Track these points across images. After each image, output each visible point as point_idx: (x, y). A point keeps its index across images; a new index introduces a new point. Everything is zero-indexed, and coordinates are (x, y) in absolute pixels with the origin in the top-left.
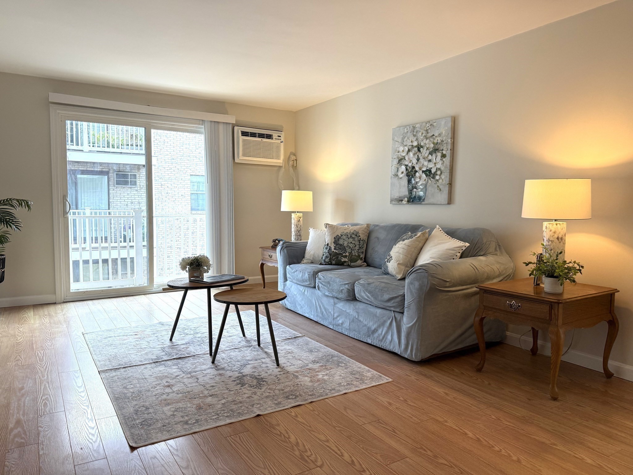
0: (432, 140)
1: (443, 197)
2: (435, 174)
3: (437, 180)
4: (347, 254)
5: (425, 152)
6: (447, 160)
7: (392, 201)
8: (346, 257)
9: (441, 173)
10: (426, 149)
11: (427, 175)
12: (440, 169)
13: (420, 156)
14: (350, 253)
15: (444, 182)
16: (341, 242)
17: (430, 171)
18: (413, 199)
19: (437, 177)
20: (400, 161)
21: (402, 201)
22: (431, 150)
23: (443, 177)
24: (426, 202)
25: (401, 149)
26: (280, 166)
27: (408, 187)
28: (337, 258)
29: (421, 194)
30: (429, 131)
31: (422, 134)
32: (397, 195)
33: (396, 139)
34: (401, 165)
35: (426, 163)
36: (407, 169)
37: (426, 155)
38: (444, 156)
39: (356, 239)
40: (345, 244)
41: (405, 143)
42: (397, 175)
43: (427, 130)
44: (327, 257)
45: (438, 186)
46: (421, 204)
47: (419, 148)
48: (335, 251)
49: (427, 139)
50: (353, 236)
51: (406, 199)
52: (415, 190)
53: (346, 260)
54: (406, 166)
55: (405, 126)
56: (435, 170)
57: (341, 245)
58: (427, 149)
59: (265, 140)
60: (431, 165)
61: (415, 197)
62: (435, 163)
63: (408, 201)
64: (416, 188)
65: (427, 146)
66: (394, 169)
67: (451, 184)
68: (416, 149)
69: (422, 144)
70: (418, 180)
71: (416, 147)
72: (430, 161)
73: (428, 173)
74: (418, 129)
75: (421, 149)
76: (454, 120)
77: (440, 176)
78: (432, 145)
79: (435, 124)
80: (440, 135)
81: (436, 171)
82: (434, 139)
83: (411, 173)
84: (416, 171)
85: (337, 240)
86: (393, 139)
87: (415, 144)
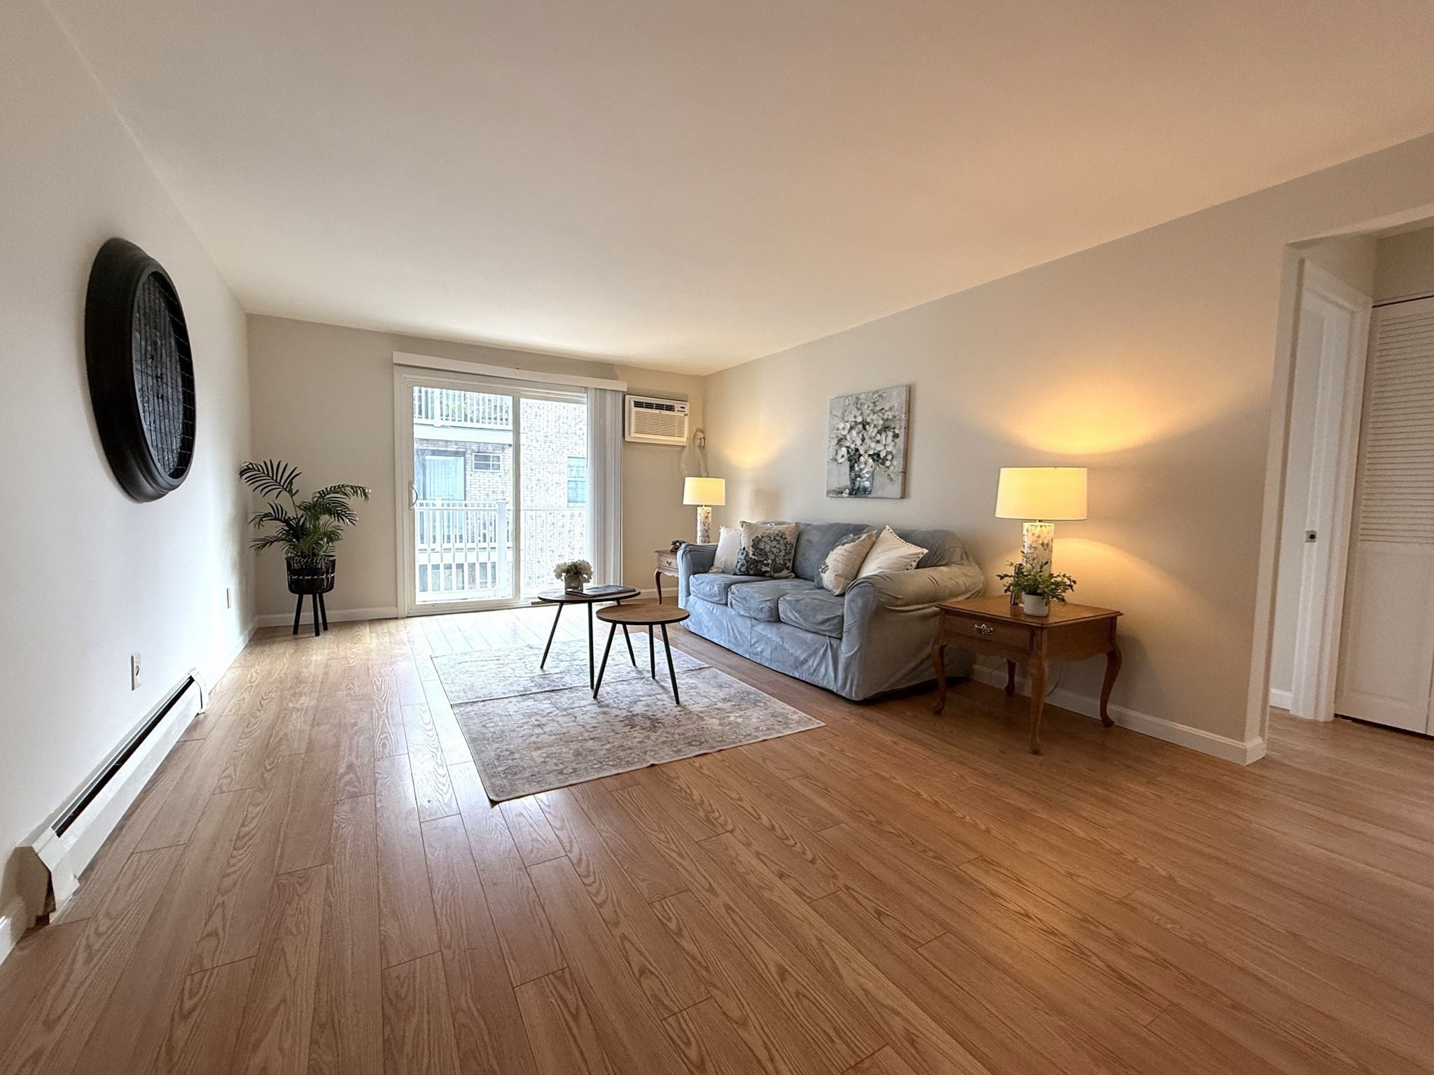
0: (881, 414)
1: (895, 489)
2: (885, 459)
3: (888, 467)
4: (770, 561)
5: (872, 431)
6: (900, 441)
7: (828, 493)
8: (767, 565)
9: (893, 458)
10: (873, 426)
11: (874, 460)
12: (891, 453)
13: (865, 435)
14: (774, 560)
15: (896, 470)
16: (762, 546)
17: (878, 455)
18: (857, 492)
19: (888, 463)
20: (840, 441)
21: (842, 493)
22: (880, 427)
23: (895, 463)
24: (872, 495)
25: (841, 425)
26: (683, 447)
27: (850, 474)
28: (757, 566)
29: (867, 484)
30: (877, 403)
31: (868, 407)
32: (835, 486)
33: (834, 413)
34: (841, 446)
35: (873, 445)
36: (848, 452)
37: (874, 434)
38: (896, 436)
39: (782, 542)
40: (767, 549)
41: (846, 419)
42: (836, 460)
43: (874, 403)
44: (742, 565)
45: (889, 475)
46: (866, 497)
47: (864, 424)
48: (753, 557)
49: (874, 413)
50: (778, 538)
51: (847, 491)
52: (859, 479)
53: (768, 569)
54: (848, 447)
55: (847, 397)
56: (884, 455)
57: (761, 550)
58: (875, 426)
59: (664, 412)
60: (879, 448)
61: (859, 488)
62: (885, 445)
63: (850, 494)
64: (860, 476)
65: (875, 422)
66: (832, 451)
67: (905, 473)
68: (861, 426)
69: (868, 420)
70: (862, 466)
71: (860, 423)
72: (878, 442)
73: (875, 457)
74: (862, 401)
75: (867, 427)
76: (910, 390)
77: (891, 461)
78: (881, 422)
79: (884, 395)
80: (891, 409)
81: (886, 456)
82: (884, 414)
83: (854, 457)
84: (861, 455)
85: (756, 543)
86: (831, 413)
87: (859, 419)
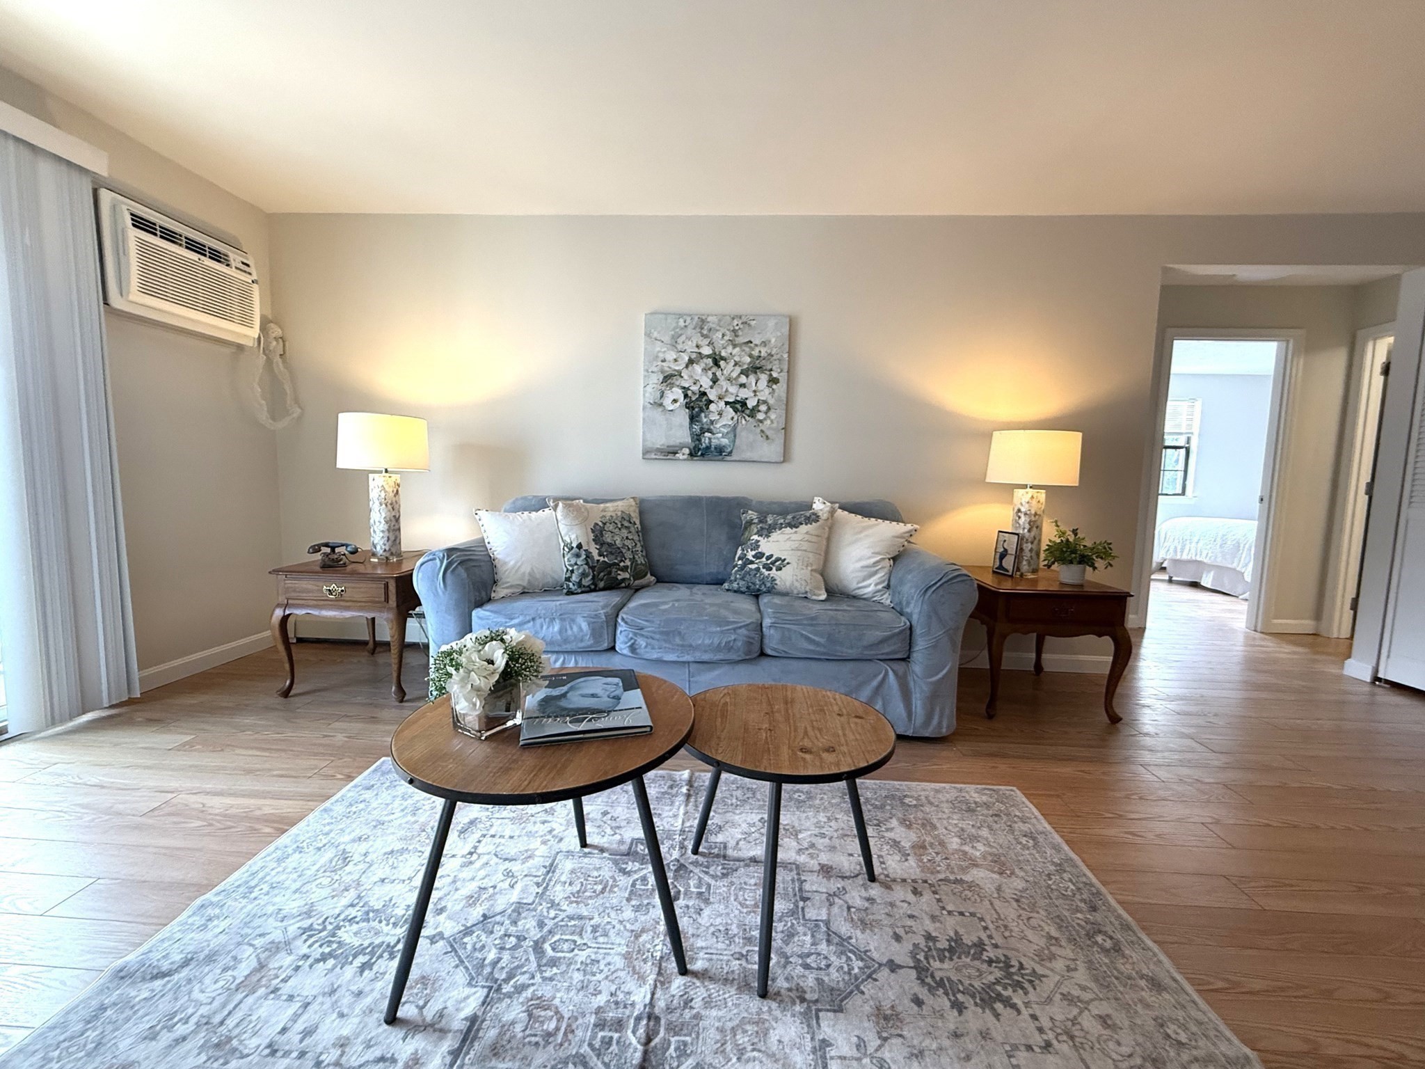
0: (747, 349)
1: (771, 450)
2: (755, 410)
3: (761, 421)
4: (628, 563)
5: (728, 368)
6: (780, 389)
7: (646, 452)
8: (625, 569)
9: (769, 409)
10: (732, 363)
11: (736, 411)
12: (765, 402)
13: (719, 373)
14: (633, 560)
15: (775, 425)
16: (608, 538)
17: (744, 403)
18: (700, 452)
19: (760, 416)
20: (668, 379)
21: (675, 453)
22: (746, 366)
23: (773, 416)
24: (734, 457)
25: (671, 355)
27: (691, 428)
28: (610, 573)
29: (725, 441)
30: (740, 333)
31: (723, 335)
32: (660, 441)
33: (655, 334)
34: (672, 386)
35: (733, 389)
36: (686, 396)
37: (734, 375)
38: (773, 381)
39: (632, 529)
40: (618, 543)
41: (680, 347)
42: (661, 405)
43: (734, 331)
44: (584, 575)
45: (762, 431)
46: (722, 460)
47: (716, 360)
48: (602, 559)
49: (735, 346)
50: (626, 524)
51: (687, 451)
52: (707, 434)
53: (627, 576)
54: (685, 389)
55: (681, 316)
56: (755, 404)
57: (610, 545)
58: (736, 364)
59: (208, 262)
60: (744, 393)
61: (708, 448)
62: (755, 391)
63: (692, 455)
64: (709, 431)
65: (737, 359)
66: (651, 394)
67: (786, 429)
68: (710, 361)
69: (723, 354)
70: (714, 417)
71: (708, 356)
72: (743, 386)
73: (738, 406)
74: (712, 325)
75: (722, 363)
76: (792, 323)
77: (766, 413)
78: (748, 360)
79: (753, 323)
80: (764, 344)
81: (758, 405)
82: (752, 349)
83: (697, 405)
84: (711, 402)
85: (598, 533)
86: (648, 335)
87: (707, 351)
